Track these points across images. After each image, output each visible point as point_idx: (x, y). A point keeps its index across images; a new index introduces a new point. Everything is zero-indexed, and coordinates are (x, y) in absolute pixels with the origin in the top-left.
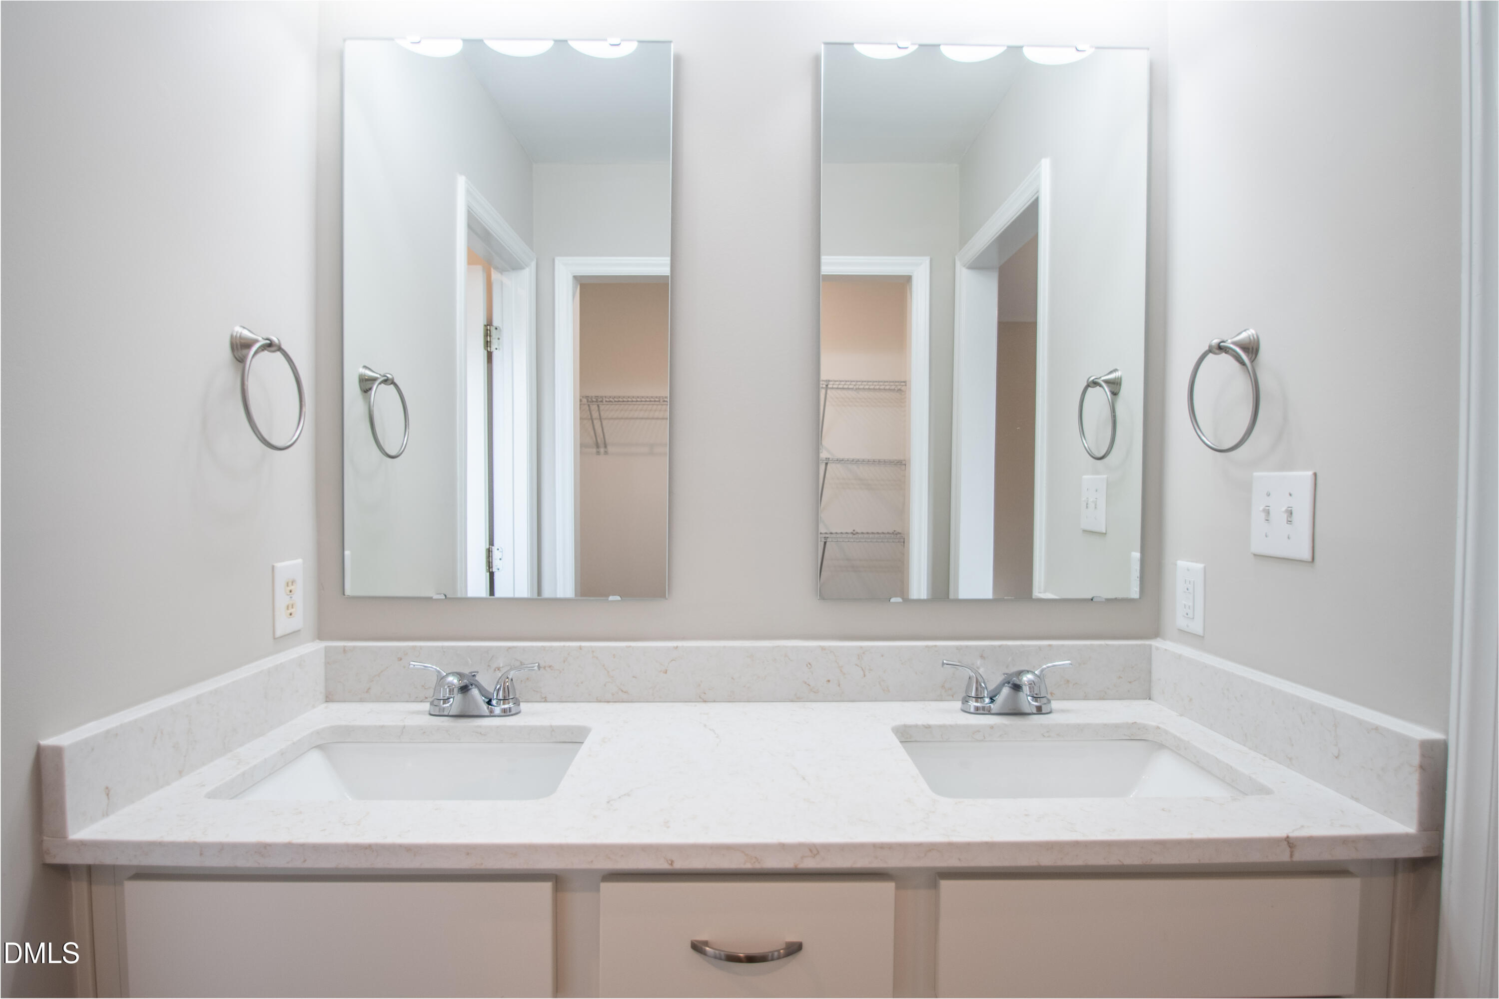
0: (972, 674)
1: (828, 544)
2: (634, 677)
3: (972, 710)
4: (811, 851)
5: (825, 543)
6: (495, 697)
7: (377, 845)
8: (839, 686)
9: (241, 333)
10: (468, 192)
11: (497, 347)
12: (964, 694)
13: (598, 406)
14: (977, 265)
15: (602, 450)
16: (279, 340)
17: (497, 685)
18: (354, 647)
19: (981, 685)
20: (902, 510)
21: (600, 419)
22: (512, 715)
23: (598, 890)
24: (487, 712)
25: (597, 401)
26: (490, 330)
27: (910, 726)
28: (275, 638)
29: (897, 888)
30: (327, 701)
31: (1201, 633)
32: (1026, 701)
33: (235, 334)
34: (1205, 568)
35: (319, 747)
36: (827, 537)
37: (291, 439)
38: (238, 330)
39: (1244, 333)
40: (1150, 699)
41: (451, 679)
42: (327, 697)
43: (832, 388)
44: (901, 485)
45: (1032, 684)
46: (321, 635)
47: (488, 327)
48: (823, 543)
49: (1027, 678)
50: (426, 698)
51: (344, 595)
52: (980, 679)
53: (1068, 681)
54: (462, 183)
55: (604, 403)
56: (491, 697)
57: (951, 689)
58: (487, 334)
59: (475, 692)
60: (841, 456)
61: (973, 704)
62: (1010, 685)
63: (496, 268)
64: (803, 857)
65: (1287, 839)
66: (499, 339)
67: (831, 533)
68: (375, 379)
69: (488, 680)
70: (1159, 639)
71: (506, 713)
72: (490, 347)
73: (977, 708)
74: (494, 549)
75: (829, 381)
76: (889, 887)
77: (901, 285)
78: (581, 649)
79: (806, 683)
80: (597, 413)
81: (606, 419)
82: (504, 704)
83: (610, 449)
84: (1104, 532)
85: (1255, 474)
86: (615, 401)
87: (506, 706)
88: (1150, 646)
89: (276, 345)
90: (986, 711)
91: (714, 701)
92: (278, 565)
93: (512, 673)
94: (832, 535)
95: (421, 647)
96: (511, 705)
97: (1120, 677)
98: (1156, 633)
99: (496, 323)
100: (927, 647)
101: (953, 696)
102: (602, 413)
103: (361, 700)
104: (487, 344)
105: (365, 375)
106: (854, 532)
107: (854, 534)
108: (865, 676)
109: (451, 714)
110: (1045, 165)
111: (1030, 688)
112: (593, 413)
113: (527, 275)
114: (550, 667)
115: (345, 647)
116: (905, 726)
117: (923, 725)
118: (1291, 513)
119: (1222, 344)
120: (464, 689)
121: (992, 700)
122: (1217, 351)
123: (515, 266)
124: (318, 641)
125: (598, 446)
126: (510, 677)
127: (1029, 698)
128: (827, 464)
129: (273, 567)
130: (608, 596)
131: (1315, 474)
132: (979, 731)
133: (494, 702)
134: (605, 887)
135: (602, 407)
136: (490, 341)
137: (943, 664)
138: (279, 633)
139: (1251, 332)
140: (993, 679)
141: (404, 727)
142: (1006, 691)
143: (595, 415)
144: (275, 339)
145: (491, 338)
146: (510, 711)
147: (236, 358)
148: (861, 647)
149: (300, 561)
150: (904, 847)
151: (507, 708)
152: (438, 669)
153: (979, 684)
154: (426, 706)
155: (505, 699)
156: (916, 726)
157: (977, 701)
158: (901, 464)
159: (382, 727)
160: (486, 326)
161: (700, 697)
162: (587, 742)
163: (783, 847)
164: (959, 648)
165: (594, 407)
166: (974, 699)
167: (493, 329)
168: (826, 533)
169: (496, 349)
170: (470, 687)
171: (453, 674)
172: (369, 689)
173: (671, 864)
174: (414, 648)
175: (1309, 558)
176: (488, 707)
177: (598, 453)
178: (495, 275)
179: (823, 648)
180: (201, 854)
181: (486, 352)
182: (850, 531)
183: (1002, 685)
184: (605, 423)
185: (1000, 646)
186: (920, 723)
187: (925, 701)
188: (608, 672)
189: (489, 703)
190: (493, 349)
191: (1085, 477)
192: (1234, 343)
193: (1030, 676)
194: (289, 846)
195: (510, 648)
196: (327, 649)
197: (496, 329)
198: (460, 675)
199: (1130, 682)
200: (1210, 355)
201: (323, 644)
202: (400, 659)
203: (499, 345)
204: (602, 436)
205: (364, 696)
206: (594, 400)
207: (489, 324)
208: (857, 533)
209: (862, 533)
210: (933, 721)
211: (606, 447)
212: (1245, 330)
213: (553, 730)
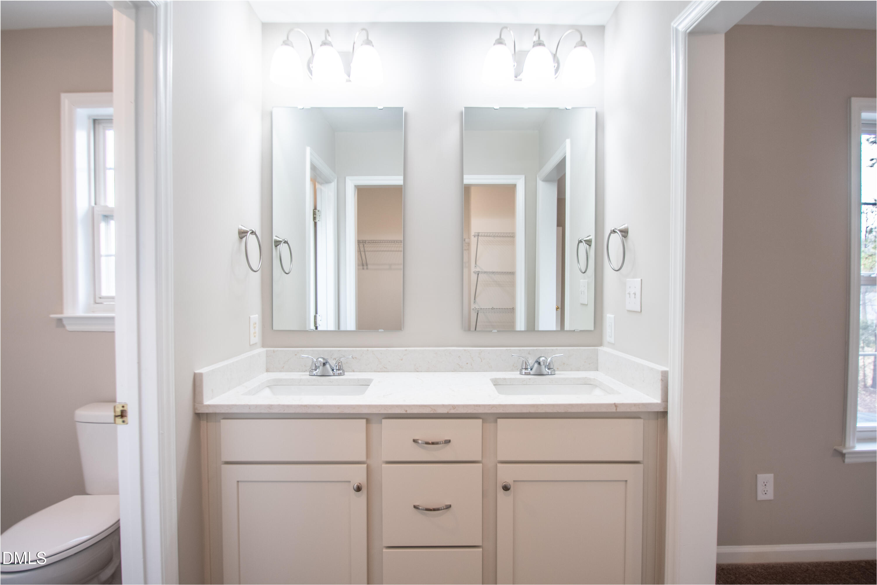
0: (524, 359)
1: (479, 314)
2: (389, 362)
3: (524, 373)
4: (453, 407)
5: (478, 313)
6: (335, 368)
7: (308, 405)
8: (471, 365)
9: (242, 228)
10: (311, 154)
11: (319, 219)
12: (521, 368)
13: (364, 245)
14: (547, 180)
15: (365, 267)
16: (255, 230)
17: (335, 364)
18: (278, 350)
19: (527, 364)
20: (513, 297)
21: (365, 251)
22: (342, 375)
23: (381, 423)
24: (332, 374)
25: (363, 242)
26: (315, 212)
27: (498, 379)
28: (250, 345)
29: (483, 422)
30: (267, 372)
31: (614, 343)
32: (545, 370)
33: (240, 228)
34: (615, 317)
35: (268, 386)
36: (479, 311)
37: (258, 267)
38: (240, 227)
39: (624, 226)
40: (597, 371)
41: (320, 359)
42: (267, 370)
43: (482, 236)
44: (513, 284)
45: (543, 361)
46: (263, 346)
47: (315, 210)
48: (476, 314)
49: (542, 359)
50: (306, 370)
51: (273, 329)
52: (527, 362)
53: (564, 364)
54: (308, 150)
55: (367, 243)
56: (333, 369)
57: (517, 367)
58: (314, 213)
59: (328, 366)
60: (486, 270)
61: (524, 371)
62: (537, 363)
63: (319, 182)
64: (450, 409)
65: (615, 404)
66: (320, 216)
67: (481, 309)
68: (281, 241)
69: (333, 362)
70: (602, 347)
71: (340, 375)
72: (316, 220)
73: (525, 373)
74: (318, 315)
75: (479, 233)
76: (480, 421)
77: (512, 188)
78: (368, 351)
79: (458, 364)
80: (363, 248)
81: (368, 251)
82: (339, 371)
83: (369, 267)
84: (587, 304)
85: (628, 280)
86: (372, 242)
87: (339, 372)
88: (597, 349)
89: (254, 232)
90: (529, 374)
91: (421, 372)
92: (251, 316)
93: (342, 359)
94: (481, 310)
95: (304, 350)
96: (341, 372)
97: (585, 362)
98: (601, 344)
99: (318, 208)
100: (507, 349)
101: (517, 369)
102: (365, 248)
103: (281, 371)
104: (314, 218)
105: (276, 240)
106: (493, 308)
107: (493, 309)
108: (482, 361)
109: (318, 375)
110: (568, 141)
111: (543, 362)
112: (361, 248)
113: (333, 186)
114: (356, 358)
115: (274, 350)
116: (496, 379)
117: (503, 378)
118: (635, 294)
119: (615, 230)
120: (324, 364)
121: (531, 369)
122: (613, 232)
123: (327, 182)
124: (262, 348)
125: (363, 265)
126: (341, 360)
127: (546, 369)
128: (478, 274)
129: (250, 317)
130: (378, 329)
131: (641, 280)
132: (525, 381)
133: (335, 370)
134: (384, 421)
135: (365, 245)
136: (316, 217)
137: (512, 355)
138: (251, 343)
139: (626, 226)
140: (531, 361)
141: (301, 379)
142: (536, 365)
143: (362, 249)
144: (254, 230)
145: (316, 215)
146: (341, 374)
147: (240, 237)
148: (480, 350)
149: (257, 315)
150: (484, 406)
151: (339, 373)
152: (312, 357)
153: (526, 364)
154: (308, 373)
155: (339, 370)
156: (500, 379)
157: (525, 370)
158: (513, 274)
159: (293, 379)
160: (314, 210)
161: (416, 370)
162: (372, 385)
163: (443, 406)
164: (519, 350)
165: (361, 245)
166: (524, 369)
167: (317, 211)
168: (479, 309)
169: (319, 221)
170: (326, 364)
171: (321, 358)
172: (284, 367)
173: (406, 412)
174: (301, 350)
175: (640, 311)
176: (333, 373)
177: (363, 269)
178: (318, 186)
179: (465, 350)
180: (249, 408)
181: (314, 222)
182: (491, 308)
183: (534, 364)
184: (366, 253)
185: (536, 349)
186: (501, 377)
187: (506, 371)
188: (379, 360)
189: (333, 370)
190: (317, 220)
191: (581, 280)
192: (618, 230)
193: (543, 358)
194: (279, 405)
195: (339, 350)
196: (267, 351)
197: (318, 211)
198: (324, 359)
199: (589, 364)
200: (612, 234)
201: (265, 349)
202: (296, 355)
203: (320, 219)
204: (365, 259)
205: (281, 370)
206: (361, 242)
207: (315, 208)
208: (494, 309)
209: (497, 309)
210: (507, 377)
211: (367, 265)
212: (624, 225)
213: (359, 380)
